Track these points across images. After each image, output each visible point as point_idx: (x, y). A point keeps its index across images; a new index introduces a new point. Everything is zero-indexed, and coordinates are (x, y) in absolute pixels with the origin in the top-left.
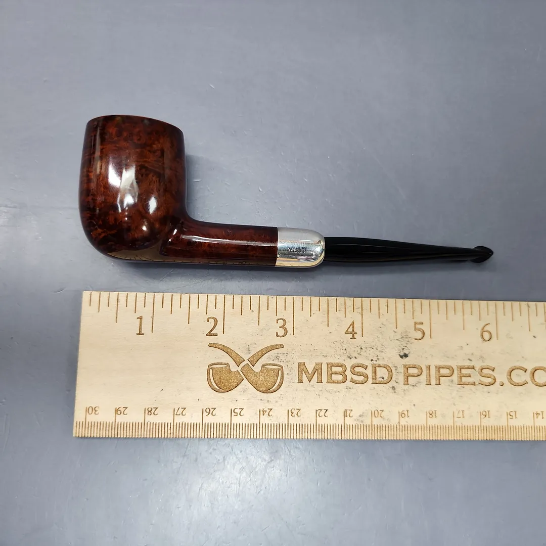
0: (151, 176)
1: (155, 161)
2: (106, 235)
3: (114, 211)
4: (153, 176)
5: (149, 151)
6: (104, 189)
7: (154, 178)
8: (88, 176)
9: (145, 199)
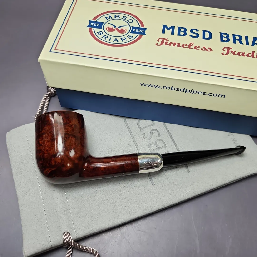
0: (71, 138)
1: (72, 130)
2: (51, 171)
3: (54, 158)
4: (72, 137)
5: (69, 126)
6: (48, 148)
7: (73, 138)
8: (39, 143)
9: (69, 149)
